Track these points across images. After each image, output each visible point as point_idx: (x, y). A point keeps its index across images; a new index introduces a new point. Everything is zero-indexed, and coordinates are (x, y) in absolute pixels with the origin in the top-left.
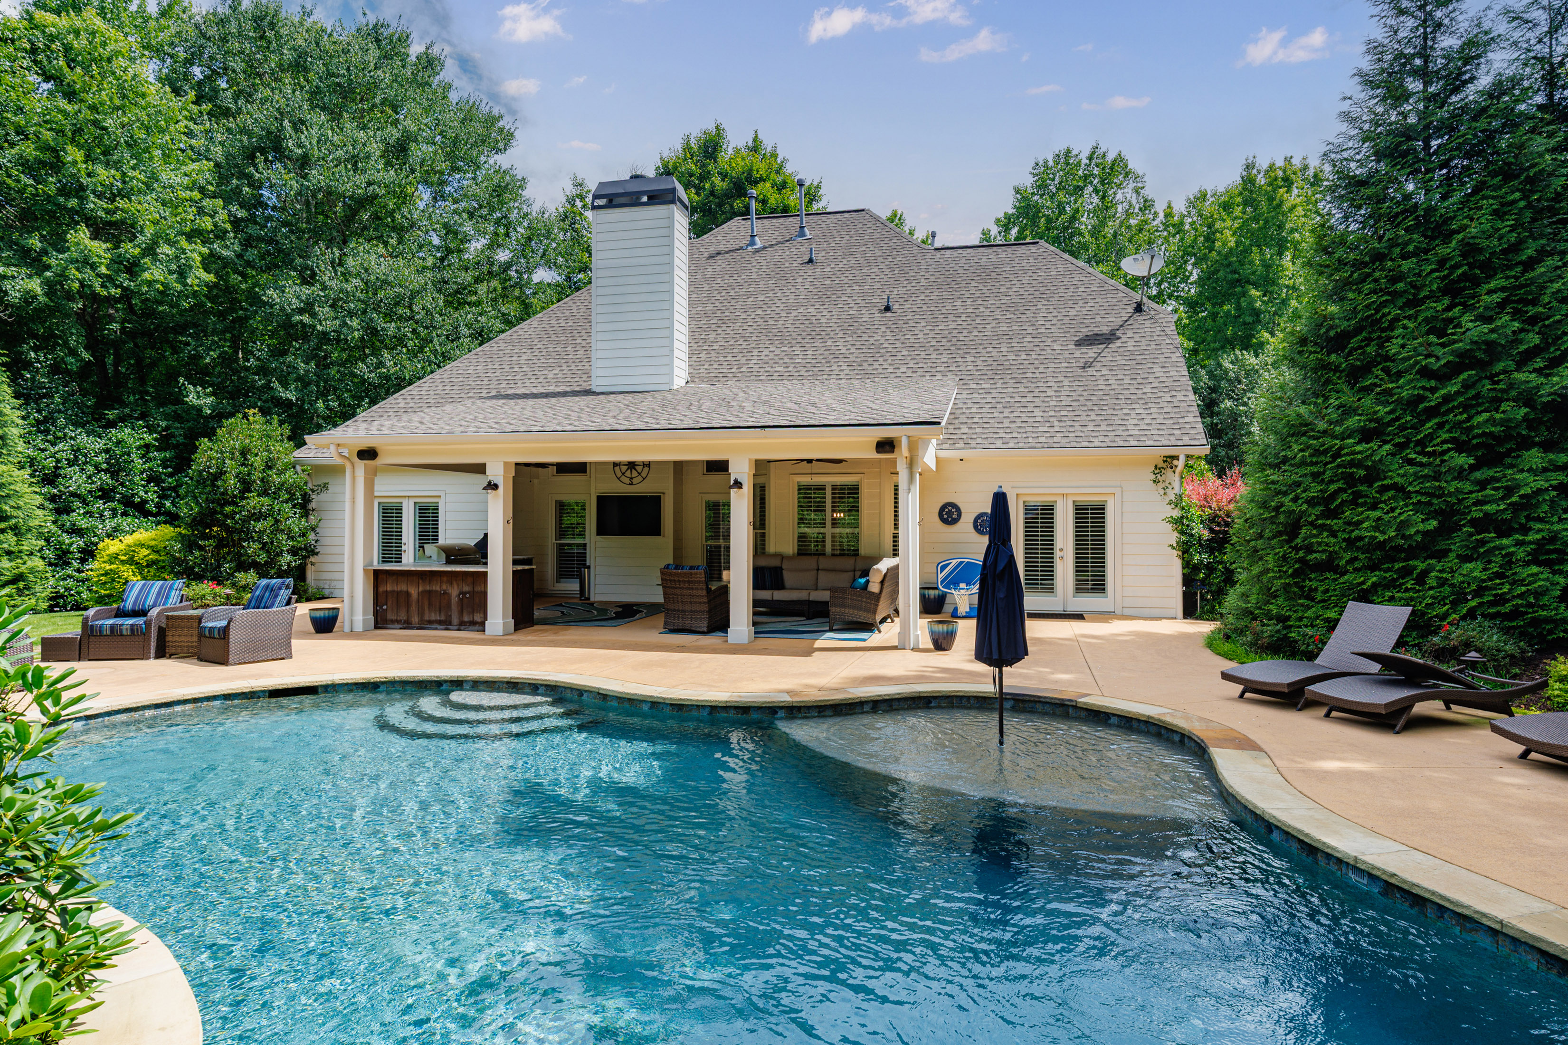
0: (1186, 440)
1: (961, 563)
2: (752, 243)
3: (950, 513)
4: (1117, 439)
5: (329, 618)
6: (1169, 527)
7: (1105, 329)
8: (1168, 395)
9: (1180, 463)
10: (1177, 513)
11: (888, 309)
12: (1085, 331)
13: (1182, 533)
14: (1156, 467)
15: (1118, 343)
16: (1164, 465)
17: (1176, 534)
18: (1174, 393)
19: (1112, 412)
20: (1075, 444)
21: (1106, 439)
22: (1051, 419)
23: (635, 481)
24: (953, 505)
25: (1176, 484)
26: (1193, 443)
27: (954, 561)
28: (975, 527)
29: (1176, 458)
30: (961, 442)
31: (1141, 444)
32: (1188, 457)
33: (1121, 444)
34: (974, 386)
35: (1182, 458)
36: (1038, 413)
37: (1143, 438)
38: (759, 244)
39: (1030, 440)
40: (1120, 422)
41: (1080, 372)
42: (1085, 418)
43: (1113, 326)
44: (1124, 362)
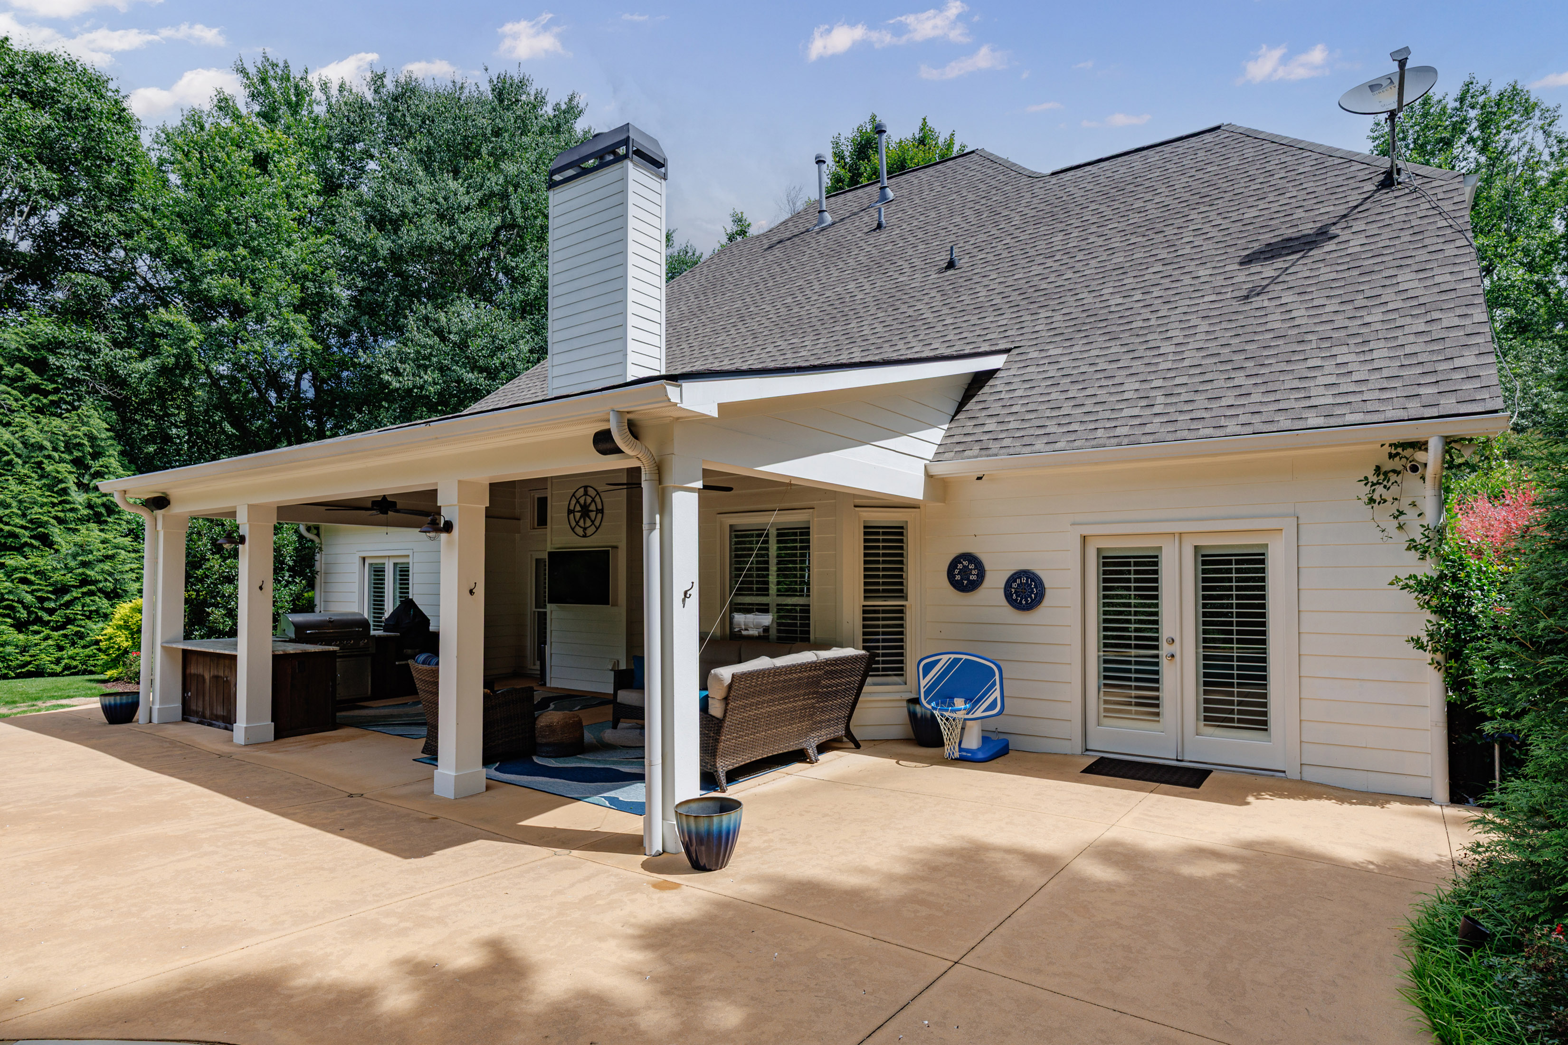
0: (1449, 404)
1: (956, 661)
2: (821, 221)
3: (965, 571)
4: (1280, 417)
5: (127, 704)
6: (1410, 599)
7: (1308, 228)
8: (1422, 320)
9: (1432, 457)
10: (1429, 569)
11: (951, 265)
12: (1267, 238)
13: (1440, 611)
14: (1378, 469)
15: (1330, 246)
16: (1397, 464)
17: (1428, 614)
18: (1436, 315)
19: (1283, 366)
20: (1185, 434)
21: (1256, 419)
22: (1153, 393)
23: (589, 531)
24: (970, 558)
25: (1429, 505)
26: (1463, 409)
27: (945, 658)
28: (1008, 596)
29: (1421, 446)
30: (977, 447)
31: (1332, 421)
32: (1449, 442)
33: (1288, 425)
34: (1035, 355)
35: (1435, 446)
36: (1131, 385)
37: (1338, 411)
38: (828, 218)
39: (1100, 433)
40: (1297, 384)
41: (1236, 306)
42: (1222, 383)
43: (1325, 220)
44: (1333, 276)
